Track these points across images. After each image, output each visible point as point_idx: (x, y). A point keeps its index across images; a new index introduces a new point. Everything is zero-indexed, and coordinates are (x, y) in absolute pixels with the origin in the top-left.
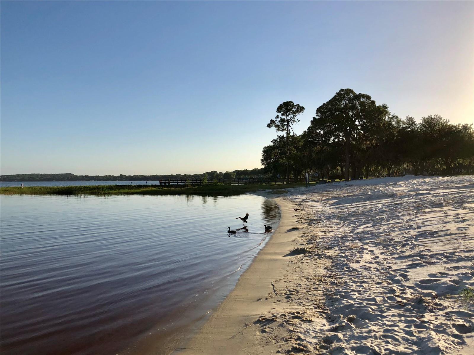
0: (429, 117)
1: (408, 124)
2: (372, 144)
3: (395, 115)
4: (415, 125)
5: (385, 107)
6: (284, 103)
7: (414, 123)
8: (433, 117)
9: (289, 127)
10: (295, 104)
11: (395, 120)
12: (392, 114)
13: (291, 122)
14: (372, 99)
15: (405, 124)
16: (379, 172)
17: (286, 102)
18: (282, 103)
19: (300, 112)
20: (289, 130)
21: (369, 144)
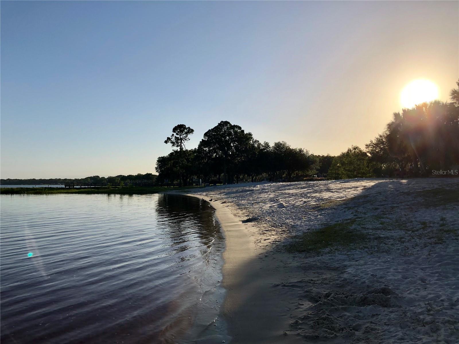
0: (278, 142)
1: (265, 147)
2: (241, 160)
3: (257, 140)
4: (269, 147)
5: (250, 134)
6: (178, 125)
7: (268, 146)
8: (281, 142)
9: (182, 144)
10: (187, 127)
11: (257, 143)
12: (254, 139)
13: (183, 140)
14: (242, 129)
15: (263, 146)
16: (246, 179)
17: (180, 124)
18: (177, 126)
19: (191, 133)
20: (182, 146)
21: (240, 159)
